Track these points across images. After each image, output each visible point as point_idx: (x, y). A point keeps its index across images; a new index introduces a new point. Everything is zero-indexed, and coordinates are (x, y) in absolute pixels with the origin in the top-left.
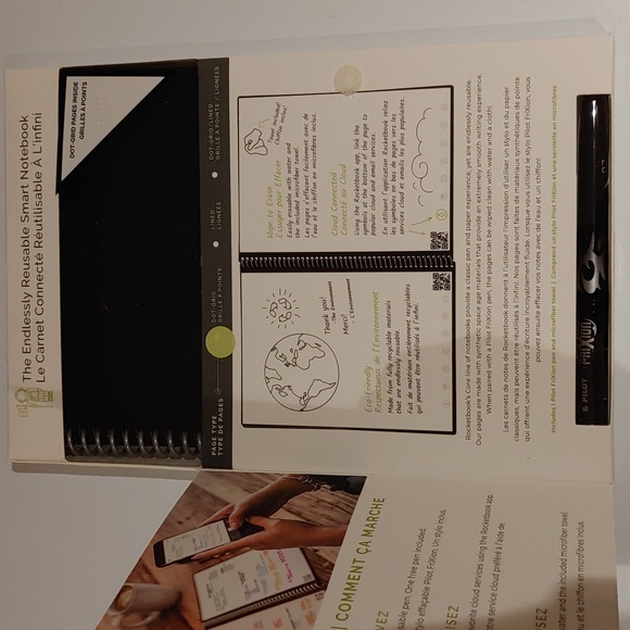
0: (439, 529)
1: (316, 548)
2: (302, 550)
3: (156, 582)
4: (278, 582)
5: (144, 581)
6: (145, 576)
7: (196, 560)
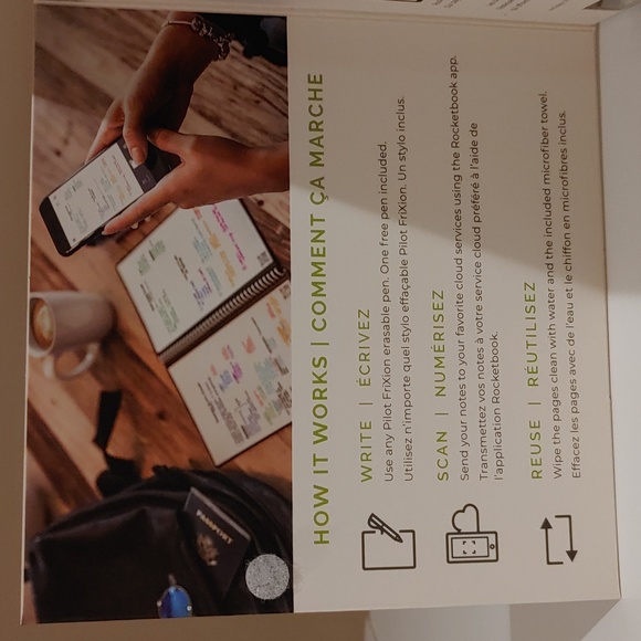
0: (402, 140)
1: (259, 197)
2: (241, 201)
3: (72, 287)
4: (230, 272)
5: (55, 288)
6: (53, 277)
7: (110, 236)
